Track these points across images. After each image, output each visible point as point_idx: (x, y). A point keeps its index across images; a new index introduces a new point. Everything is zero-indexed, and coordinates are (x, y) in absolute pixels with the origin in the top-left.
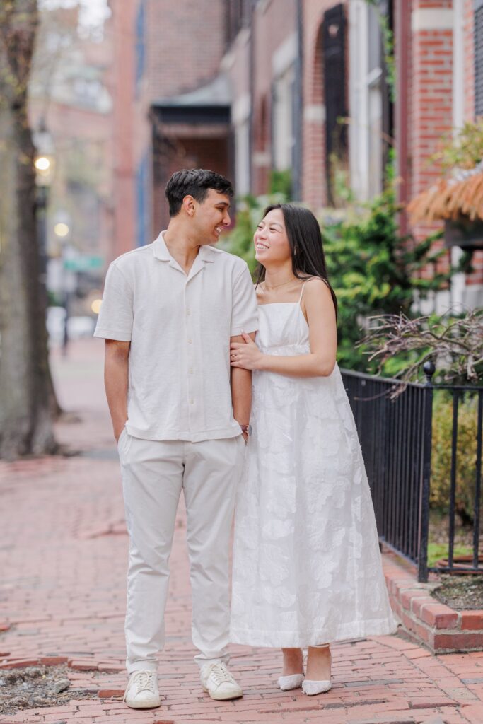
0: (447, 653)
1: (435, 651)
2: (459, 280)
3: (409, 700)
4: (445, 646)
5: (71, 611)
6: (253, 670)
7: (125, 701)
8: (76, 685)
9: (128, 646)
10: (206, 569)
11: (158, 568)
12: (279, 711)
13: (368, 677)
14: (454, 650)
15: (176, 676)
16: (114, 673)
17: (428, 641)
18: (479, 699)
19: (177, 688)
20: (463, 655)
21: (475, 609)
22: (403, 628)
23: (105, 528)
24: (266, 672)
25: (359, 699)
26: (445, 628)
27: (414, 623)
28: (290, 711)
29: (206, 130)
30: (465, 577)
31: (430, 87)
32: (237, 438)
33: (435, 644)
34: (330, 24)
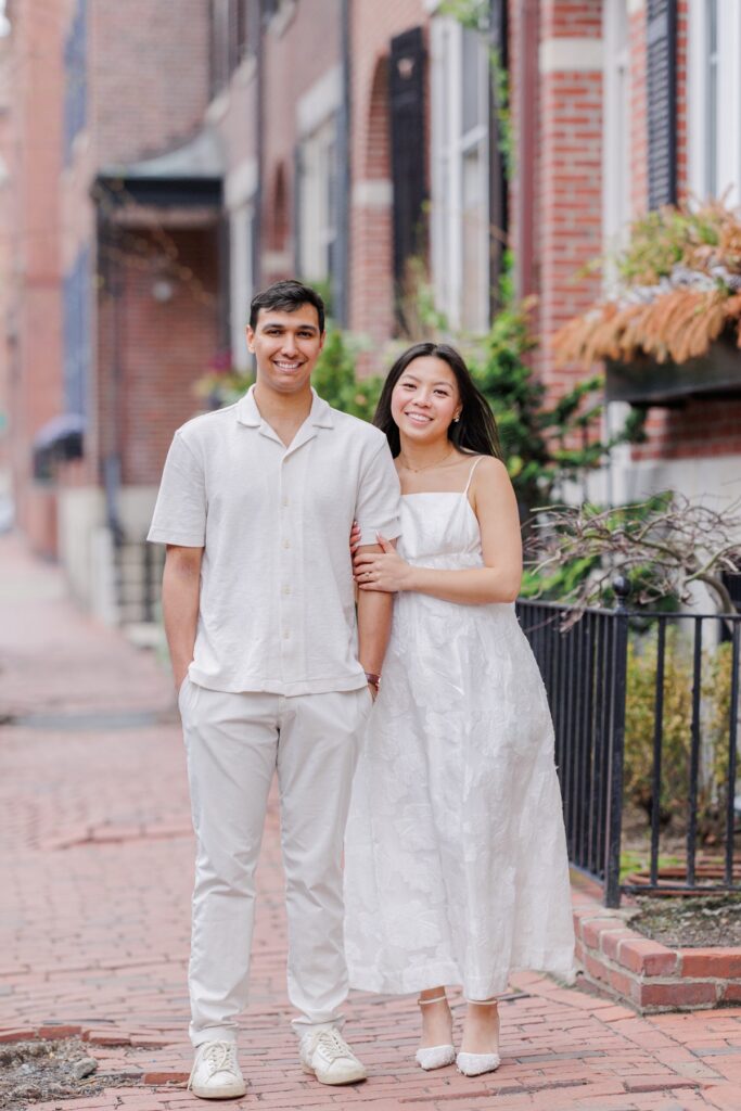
0: (661, 1013)
1: (642, 1009)
2: (623, 452)
3: (622, 1079)
4: (658, 1001)
5: (59, 959)
6: (369, 1042)
7: (191, 1090)
8: (106, 1067)
9: (192, 1005)
10: (311, 889)
11: (239, 886)
12: (429, 1099)
13: (550, 1049)
14: (670, 1008)
15: (255, 1052)
16: (156, 1049)
17: (630, 994)
18: (724, 1077)
19: (261, 1069)
20: (684, 1015)
21: (698, 946)
22: (587, 976)
23: (82, 833)
24: (389, 1044)
25: (545, 1080)
26: (658, 975)
27: (604, 967)
28: (446, 1099)
29: (183, 216)
30: (672, 900)
31: (569, 157)
32: (358, 691)
33: (643, 998)
34: (401, 57)
